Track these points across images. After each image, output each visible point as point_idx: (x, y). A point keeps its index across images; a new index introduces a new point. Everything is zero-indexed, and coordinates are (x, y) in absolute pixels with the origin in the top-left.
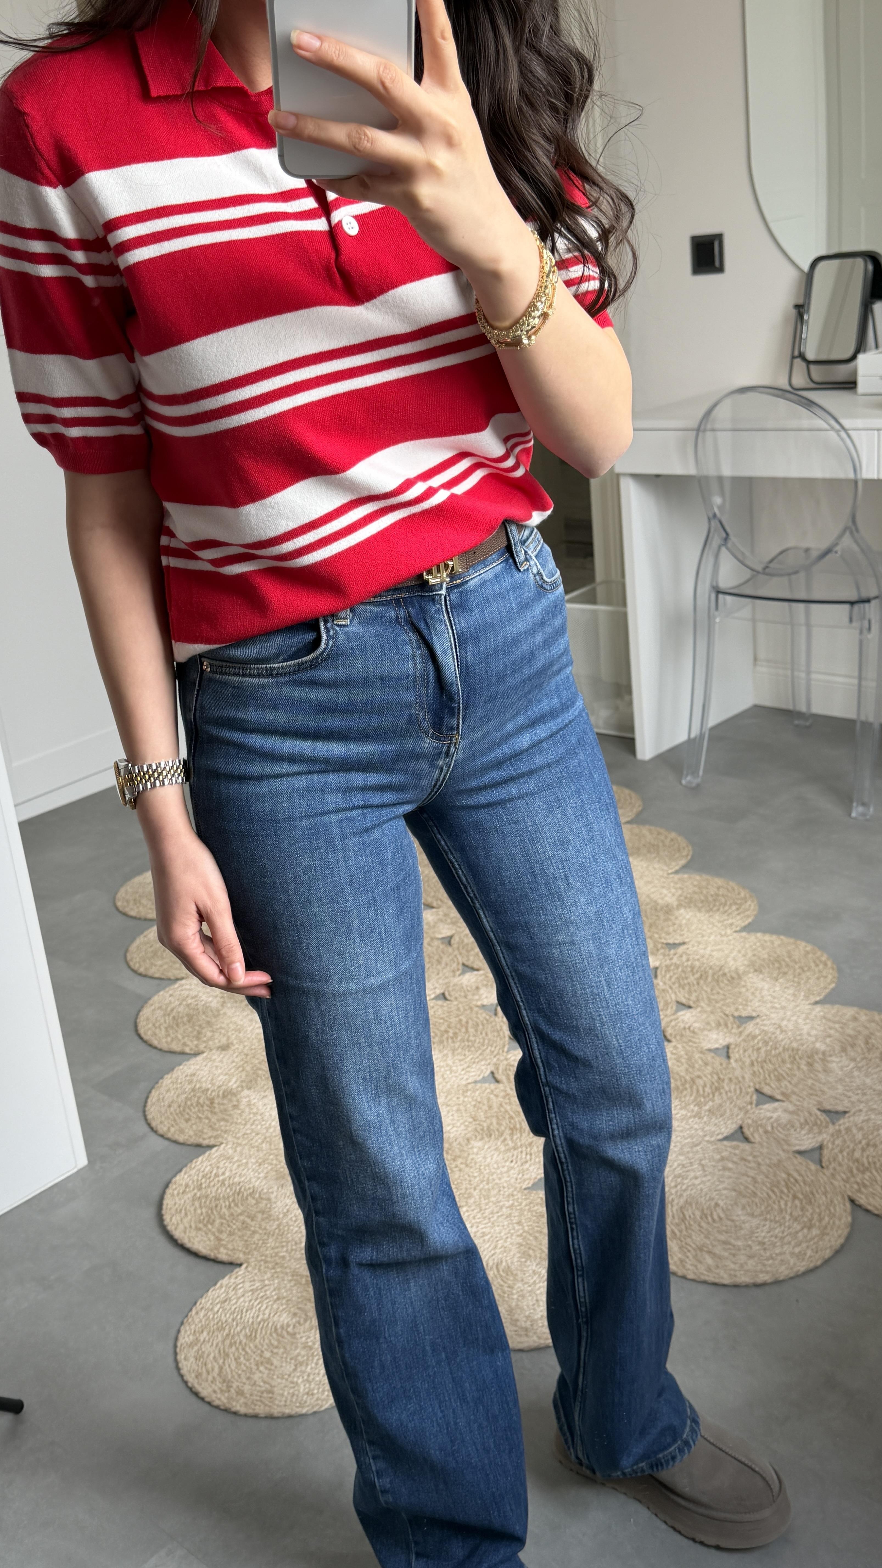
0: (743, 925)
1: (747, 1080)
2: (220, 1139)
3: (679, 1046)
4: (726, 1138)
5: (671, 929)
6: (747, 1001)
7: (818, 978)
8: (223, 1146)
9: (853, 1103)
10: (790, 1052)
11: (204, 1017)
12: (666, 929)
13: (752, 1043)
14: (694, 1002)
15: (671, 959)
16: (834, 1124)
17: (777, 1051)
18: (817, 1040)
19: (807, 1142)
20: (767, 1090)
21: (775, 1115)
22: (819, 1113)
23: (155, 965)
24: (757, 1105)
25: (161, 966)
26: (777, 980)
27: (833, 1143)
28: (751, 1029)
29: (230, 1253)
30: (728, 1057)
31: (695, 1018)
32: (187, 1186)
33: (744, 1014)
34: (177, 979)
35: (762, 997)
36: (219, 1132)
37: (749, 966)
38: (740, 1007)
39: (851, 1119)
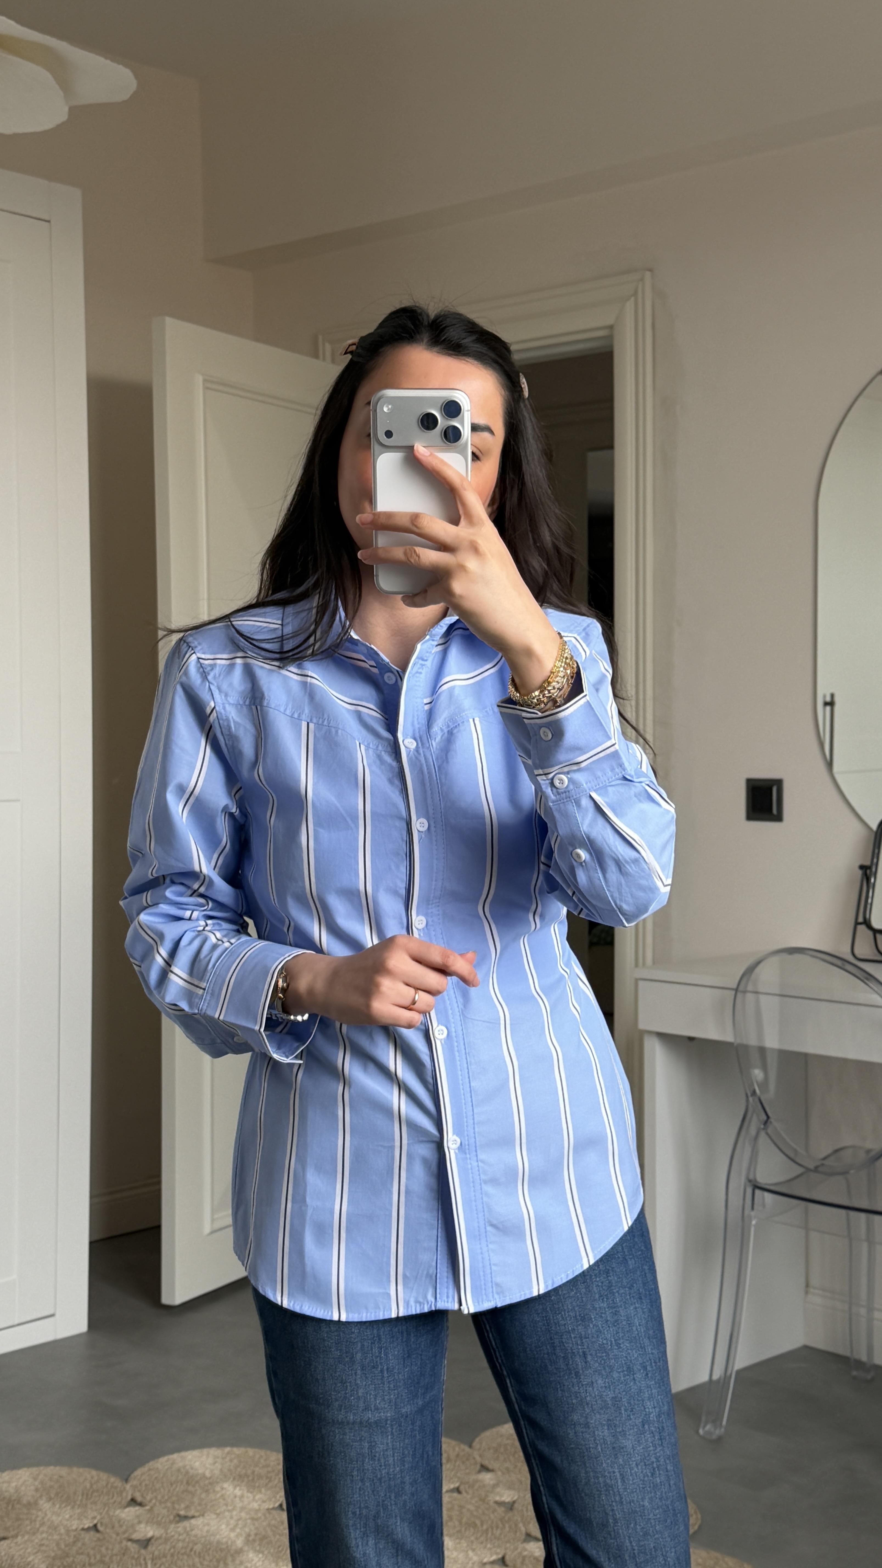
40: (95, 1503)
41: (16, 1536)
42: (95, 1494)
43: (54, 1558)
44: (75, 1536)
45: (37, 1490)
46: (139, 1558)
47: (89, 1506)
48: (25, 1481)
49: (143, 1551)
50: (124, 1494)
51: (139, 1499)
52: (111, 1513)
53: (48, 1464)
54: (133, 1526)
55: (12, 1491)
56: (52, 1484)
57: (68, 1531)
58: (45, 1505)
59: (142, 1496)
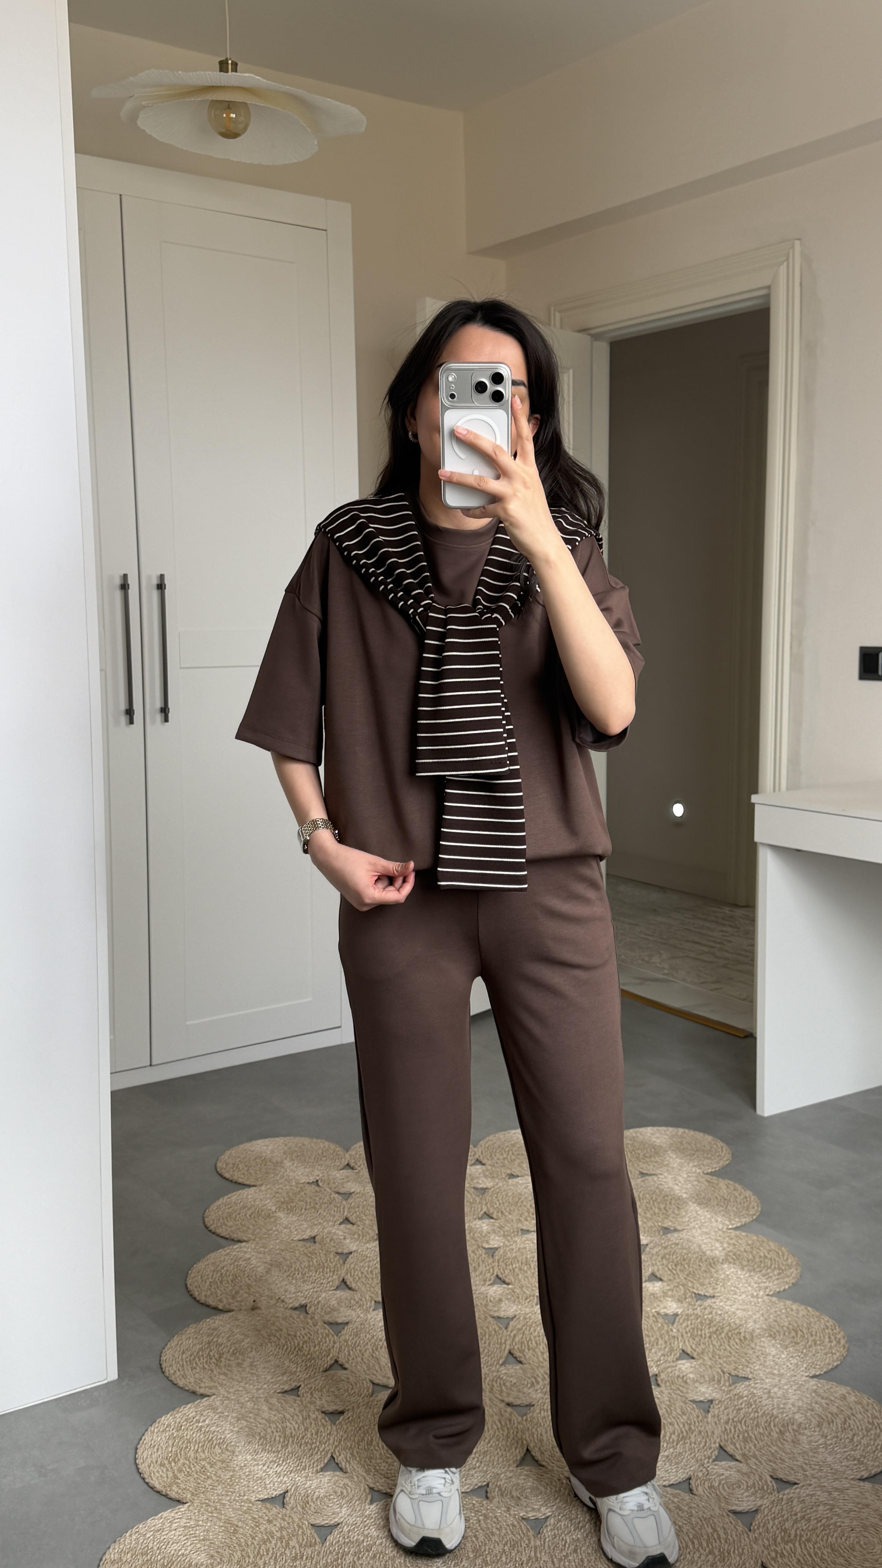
0: (778, 1290)
1: (716, 1435)
2: (213, 1391)
3: (666, 1392)
4: (671, 1486)
5: (707, 1281)
6: (749, 1363)
7: (826, 1354)
8: (213, 1397)
9: (806, 1475)
10: (768, 1417)
11: (247, 1279)
12: (701, 1280)
13: (736, 1403)
14: (698, 1354)
15: (693, 1310)
16: (778, 1492)
17: (756, 1414)
18: (798, 1412)
19: (745, 1506)
20: (730, 1448)
21: (727, 1473)
22: (769, 1479)
23: (226, 1225)
24: (714, 1461)
25: (231, 1227)
26: (787, 1348)
27: (770, 1510)
28: (740, 1390)
29: (180, 1491)
30: (709, 1411)
31: (692, 1369)
32: (169, 1425)
33: (741, 1374)
34: (240, 1241)
35: (765, 1361)
36: (216, 1384)
37: (765, 1330)
38: (741, 1367)
39: (798, 1490)
40: (321, 1165)
41: (261, 1185)
42: (323, 1158)
43: (283, 1203)
44: (301, 1188)
45: (285, 1153)
46: (340, 1206)
47: (317, 1167)
48: (279, 1146)
49: (344, 1202)
50: (343, 1160)
51: (352, 1164)
52: (330, 1173)
53: (295, 1135)
54: (342, 1184)
55: (268, 1152)
56: (296, 1149)
57: (297, 1183)
58: (287, 1163)
59: (355, 1162)
